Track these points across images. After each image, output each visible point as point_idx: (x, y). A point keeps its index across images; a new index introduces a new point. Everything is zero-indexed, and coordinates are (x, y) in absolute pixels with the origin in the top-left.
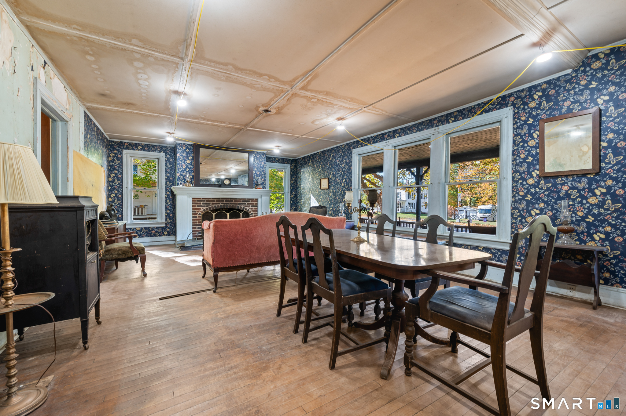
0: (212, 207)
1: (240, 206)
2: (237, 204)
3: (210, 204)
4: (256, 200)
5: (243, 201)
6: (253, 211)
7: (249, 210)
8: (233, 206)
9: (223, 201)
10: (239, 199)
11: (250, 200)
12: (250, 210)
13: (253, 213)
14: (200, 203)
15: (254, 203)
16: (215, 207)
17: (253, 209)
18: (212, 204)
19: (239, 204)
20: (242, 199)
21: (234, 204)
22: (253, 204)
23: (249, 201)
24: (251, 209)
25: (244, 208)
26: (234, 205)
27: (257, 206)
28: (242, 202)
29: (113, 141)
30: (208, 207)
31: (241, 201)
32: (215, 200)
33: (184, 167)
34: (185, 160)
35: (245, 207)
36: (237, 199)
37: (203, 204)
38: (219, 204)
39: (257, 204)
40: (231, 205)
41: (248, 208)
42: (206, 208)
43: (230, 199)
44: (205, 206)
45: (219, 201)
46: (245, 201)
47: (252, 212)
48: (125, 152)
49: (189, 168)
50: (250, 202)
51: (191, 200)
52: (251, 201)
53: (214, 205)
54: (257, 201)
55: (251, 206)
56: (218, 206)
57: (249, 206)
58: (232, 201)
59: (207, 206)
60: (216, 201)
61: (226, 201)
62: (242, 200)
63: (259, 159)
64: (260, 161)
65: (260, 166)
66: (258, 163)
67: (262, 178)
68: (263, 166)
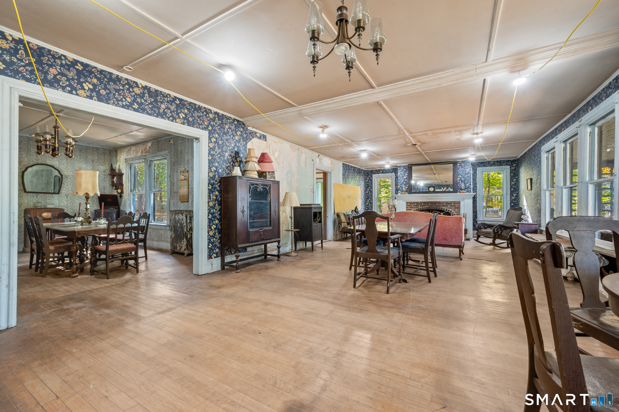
0: (420, 208)
1: (443, 208)
2: (440, 206)
3: (418, 206)
4: (459, 203)
5: (446, 204)
6: (456, 212)
7: (451, 211)
8: (437, 208)
9: (429, 204)
10: (442, 202)
11: (453, 203)
12: (453, 211)
13: (456, 213)
14: (412, 206)
15: (457, 205)
16: (423, 208)
17: (456, 210)
18: (420, 206)
19: (443, 206)
20: (445, 202)
21: (438, 206)
22: (456, 206)
23: (452, 204)
24: (454, 210)
25: (447, 210)
26: (438, 207)
27: (460, 208)
28: (445, 205)
29: (368, 171)
30: (417, 209)
31: (444, 204)
32: (422, 203)
33: (402, 181)
34: (403, 177)
35: (448, 209)
36: (440, 202)
37: (413, 206)
38: (426, 206)
39: (460, 206)
40: (436, 207)
41: (450, 210)
42: (416, 209)
43: (435, 202)
44: (415, 208)
45: (426, 204)
46: (448, 203)
47: (455, 213)
48: (374, 175)
49: (405, 182)
50: (453, 205)
51: (406, 203)
52: (454, 204)
53: (421, 207)
54: (460, 204)
55: (454, 208)
56: (425, 208)
57: (452, 208)
58: (436, 204)
59: (416, 208)
60: (424, 204)
61: (431, 204)
62: (445, 203)
63: (464, 167)
64: (464, 169)
65: (465, 173)
66: (462, 170)
67: (467, 183)
68: (469, 172)
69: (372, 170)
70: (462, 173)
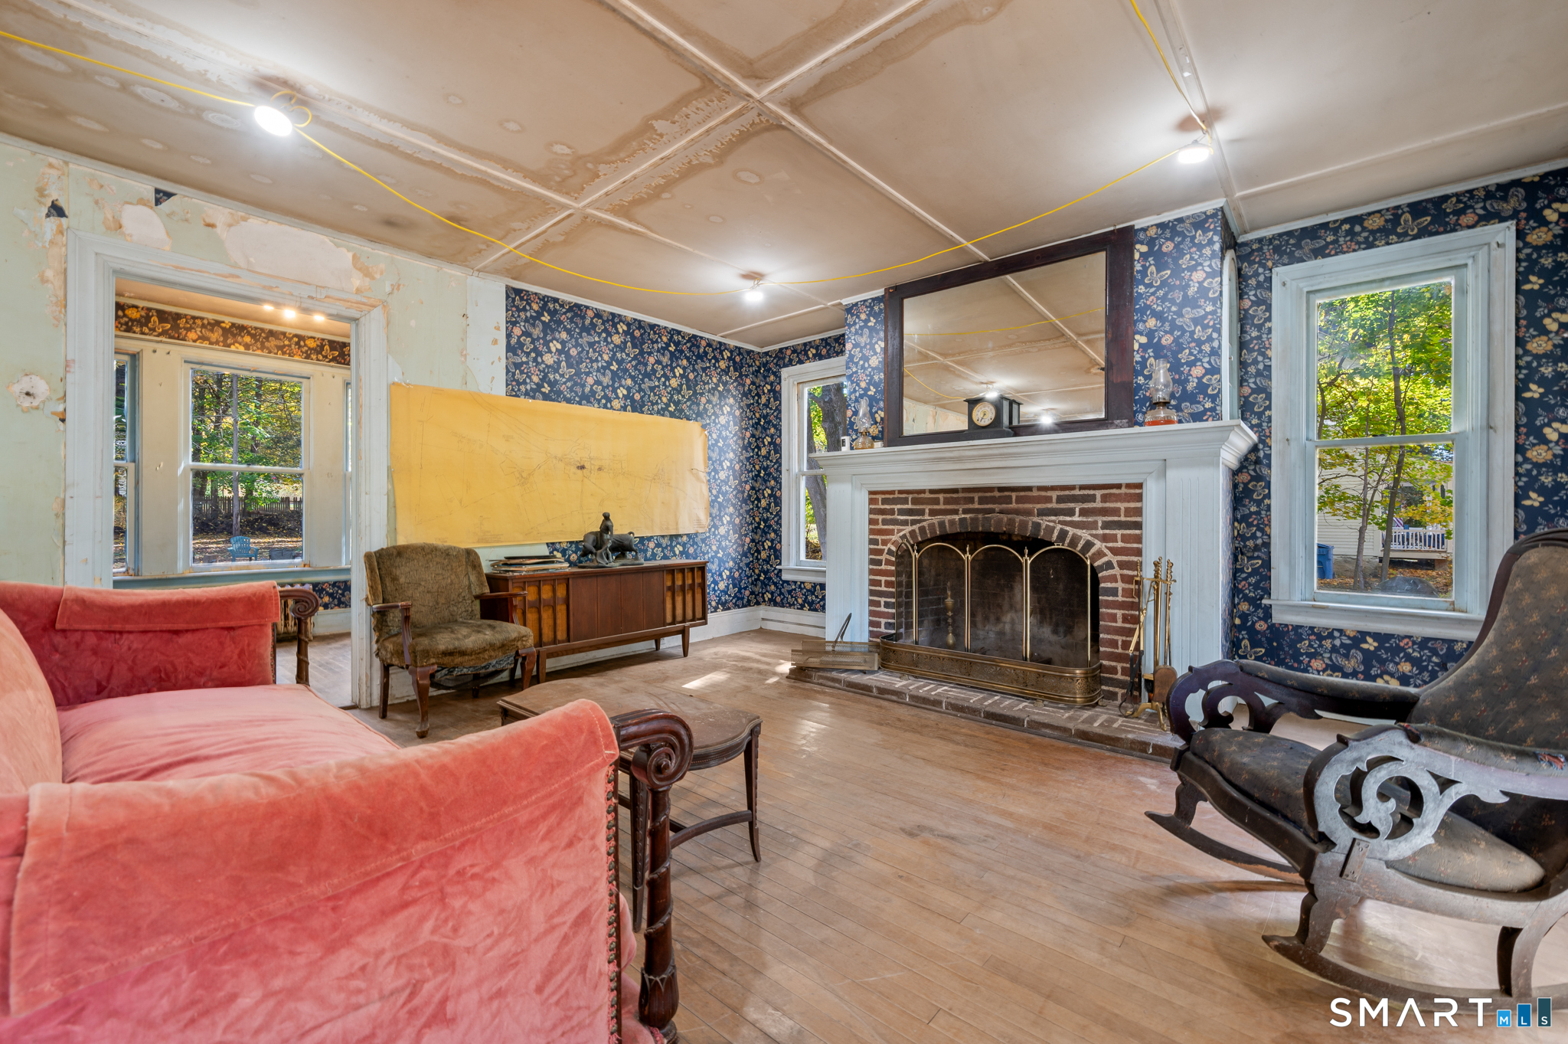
0: (932, 526)
1: (1045, 522)
2: (1029, 513)
3: (921, 512)
4: (1135, 491)
5: (1060, 500)
6: (1115, 551)
7: (1089, 545)
8: (1011, 522)
9: (971, 500)
10: (1041, 488)
11: (1098, 493)
12: (1098, 545)
13: (1115, 559)
14: (892, 512)
15: (1122, 506)
16: (942, 524)
17: (1113, 538)
18: (933, 513)
19: (1042, 513)
20: (1053, 488)
21: (1017, 512)
22: (1116, 512)
23: (1093, 499)
24: (1105, 538)
25: (1063, 535)
26: (1018, 519)
27: (1138, 526)
28: (1054, 505)
30: (916, 527)
31: (1049, 500)
32: (941, 496)
33: (863, 385)
34: (866, 359)
35: (1071, 531)
36: (1029, 489)
37: (902, 512)
38: (956, 512)
39: (1139, 512)
40: (1005, 518)
41: (1085, 535)
42: (909, 528)
43: (1001, 489)
44: (905, 523)
45: (956, 501)
46: (1070, 496)
47: (1109, 557)
50: (1098, 504)
51: (866, 497)
52: (1105, 498)
53: (936, 520)
54: (1139, 498)
55: (1106, 525)
56: (952, 522)
57: (1092, 526)
58: (1008, 500)
59: (914, 522)
60: (947, 501)
61: (982, 501)
62: (1054, 495)
63: (1176, 260)
64: (1177, 272)
65: (1178, 296)
66: (1164, 283)
67: (1191, 364)
68: (1203, 291)
69: (781, 350)
70: (1164, 299)
